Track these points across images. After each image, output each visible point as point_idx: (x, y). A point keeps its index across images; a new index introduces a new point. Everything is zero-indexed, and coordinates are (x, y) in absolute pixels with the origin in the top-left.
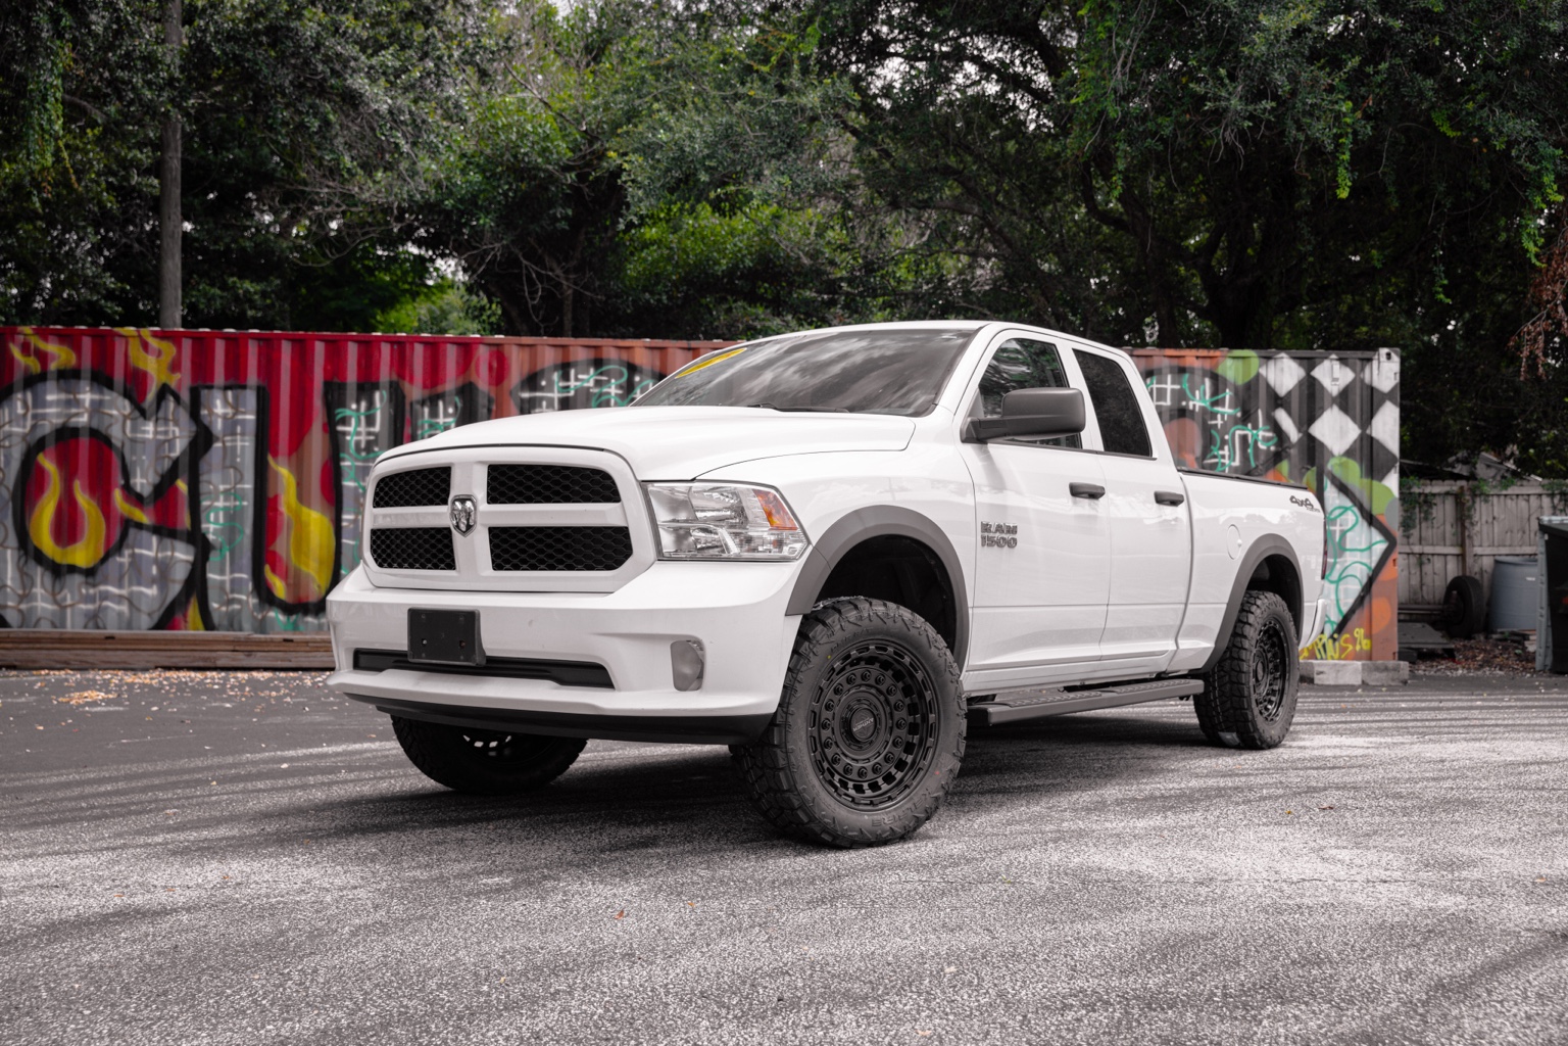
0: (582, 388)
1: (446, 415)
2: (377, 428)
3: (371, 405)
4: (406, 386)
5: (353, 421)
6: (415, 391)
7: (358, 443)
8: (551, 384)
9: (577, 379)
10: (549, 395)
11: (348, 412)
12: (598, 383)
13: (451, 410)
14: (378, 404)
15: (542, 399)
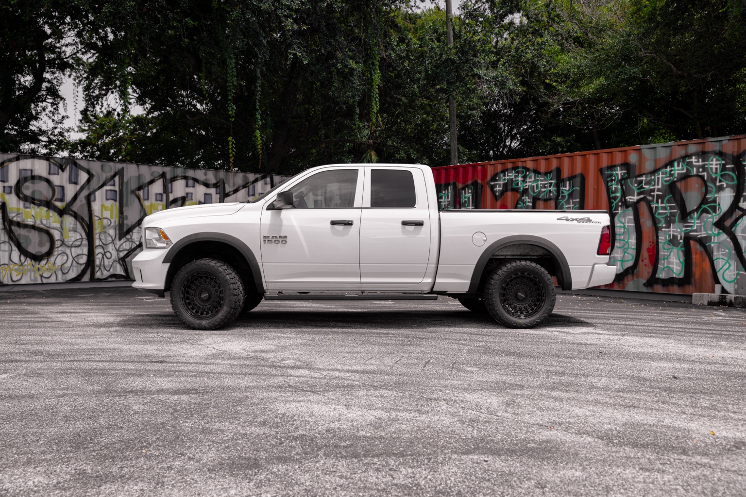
0: (510, 179)
1: (469, 193)
2: (449, 200)
3: (448, 191)
4: (457, 183)
5: (444, 197)
6: (460, 186)
7: (445, 205)
8: (500, 178)
9: (508, 176)
10: (500, 183)
11: (442, 194)
12: (516, 176)
13: (470, 191)
14: (450, 191)
15: (497, 184)
